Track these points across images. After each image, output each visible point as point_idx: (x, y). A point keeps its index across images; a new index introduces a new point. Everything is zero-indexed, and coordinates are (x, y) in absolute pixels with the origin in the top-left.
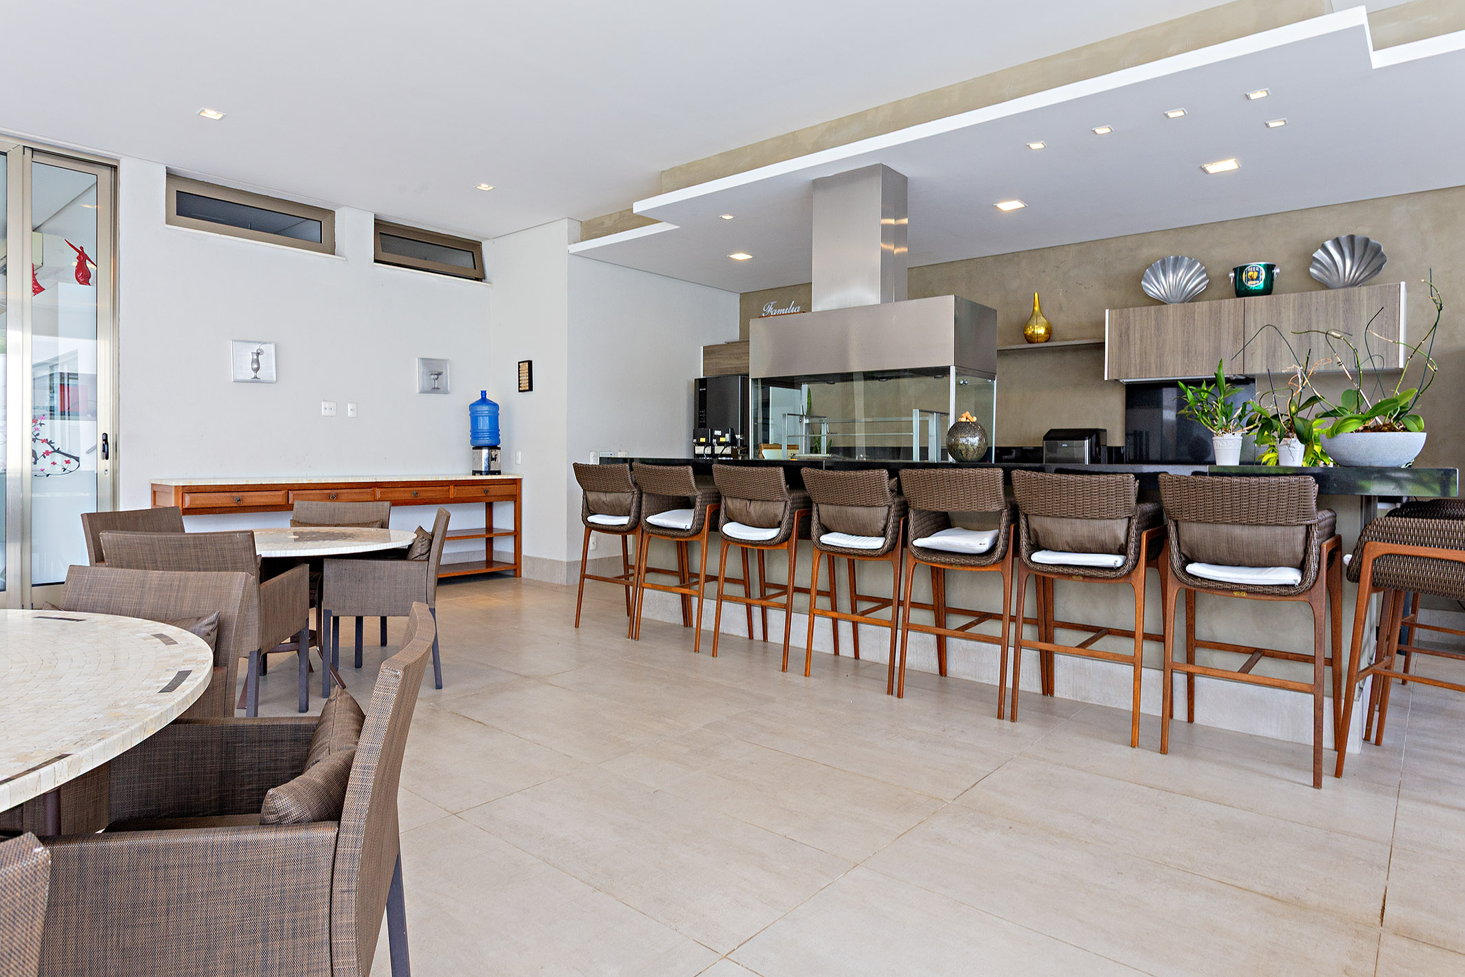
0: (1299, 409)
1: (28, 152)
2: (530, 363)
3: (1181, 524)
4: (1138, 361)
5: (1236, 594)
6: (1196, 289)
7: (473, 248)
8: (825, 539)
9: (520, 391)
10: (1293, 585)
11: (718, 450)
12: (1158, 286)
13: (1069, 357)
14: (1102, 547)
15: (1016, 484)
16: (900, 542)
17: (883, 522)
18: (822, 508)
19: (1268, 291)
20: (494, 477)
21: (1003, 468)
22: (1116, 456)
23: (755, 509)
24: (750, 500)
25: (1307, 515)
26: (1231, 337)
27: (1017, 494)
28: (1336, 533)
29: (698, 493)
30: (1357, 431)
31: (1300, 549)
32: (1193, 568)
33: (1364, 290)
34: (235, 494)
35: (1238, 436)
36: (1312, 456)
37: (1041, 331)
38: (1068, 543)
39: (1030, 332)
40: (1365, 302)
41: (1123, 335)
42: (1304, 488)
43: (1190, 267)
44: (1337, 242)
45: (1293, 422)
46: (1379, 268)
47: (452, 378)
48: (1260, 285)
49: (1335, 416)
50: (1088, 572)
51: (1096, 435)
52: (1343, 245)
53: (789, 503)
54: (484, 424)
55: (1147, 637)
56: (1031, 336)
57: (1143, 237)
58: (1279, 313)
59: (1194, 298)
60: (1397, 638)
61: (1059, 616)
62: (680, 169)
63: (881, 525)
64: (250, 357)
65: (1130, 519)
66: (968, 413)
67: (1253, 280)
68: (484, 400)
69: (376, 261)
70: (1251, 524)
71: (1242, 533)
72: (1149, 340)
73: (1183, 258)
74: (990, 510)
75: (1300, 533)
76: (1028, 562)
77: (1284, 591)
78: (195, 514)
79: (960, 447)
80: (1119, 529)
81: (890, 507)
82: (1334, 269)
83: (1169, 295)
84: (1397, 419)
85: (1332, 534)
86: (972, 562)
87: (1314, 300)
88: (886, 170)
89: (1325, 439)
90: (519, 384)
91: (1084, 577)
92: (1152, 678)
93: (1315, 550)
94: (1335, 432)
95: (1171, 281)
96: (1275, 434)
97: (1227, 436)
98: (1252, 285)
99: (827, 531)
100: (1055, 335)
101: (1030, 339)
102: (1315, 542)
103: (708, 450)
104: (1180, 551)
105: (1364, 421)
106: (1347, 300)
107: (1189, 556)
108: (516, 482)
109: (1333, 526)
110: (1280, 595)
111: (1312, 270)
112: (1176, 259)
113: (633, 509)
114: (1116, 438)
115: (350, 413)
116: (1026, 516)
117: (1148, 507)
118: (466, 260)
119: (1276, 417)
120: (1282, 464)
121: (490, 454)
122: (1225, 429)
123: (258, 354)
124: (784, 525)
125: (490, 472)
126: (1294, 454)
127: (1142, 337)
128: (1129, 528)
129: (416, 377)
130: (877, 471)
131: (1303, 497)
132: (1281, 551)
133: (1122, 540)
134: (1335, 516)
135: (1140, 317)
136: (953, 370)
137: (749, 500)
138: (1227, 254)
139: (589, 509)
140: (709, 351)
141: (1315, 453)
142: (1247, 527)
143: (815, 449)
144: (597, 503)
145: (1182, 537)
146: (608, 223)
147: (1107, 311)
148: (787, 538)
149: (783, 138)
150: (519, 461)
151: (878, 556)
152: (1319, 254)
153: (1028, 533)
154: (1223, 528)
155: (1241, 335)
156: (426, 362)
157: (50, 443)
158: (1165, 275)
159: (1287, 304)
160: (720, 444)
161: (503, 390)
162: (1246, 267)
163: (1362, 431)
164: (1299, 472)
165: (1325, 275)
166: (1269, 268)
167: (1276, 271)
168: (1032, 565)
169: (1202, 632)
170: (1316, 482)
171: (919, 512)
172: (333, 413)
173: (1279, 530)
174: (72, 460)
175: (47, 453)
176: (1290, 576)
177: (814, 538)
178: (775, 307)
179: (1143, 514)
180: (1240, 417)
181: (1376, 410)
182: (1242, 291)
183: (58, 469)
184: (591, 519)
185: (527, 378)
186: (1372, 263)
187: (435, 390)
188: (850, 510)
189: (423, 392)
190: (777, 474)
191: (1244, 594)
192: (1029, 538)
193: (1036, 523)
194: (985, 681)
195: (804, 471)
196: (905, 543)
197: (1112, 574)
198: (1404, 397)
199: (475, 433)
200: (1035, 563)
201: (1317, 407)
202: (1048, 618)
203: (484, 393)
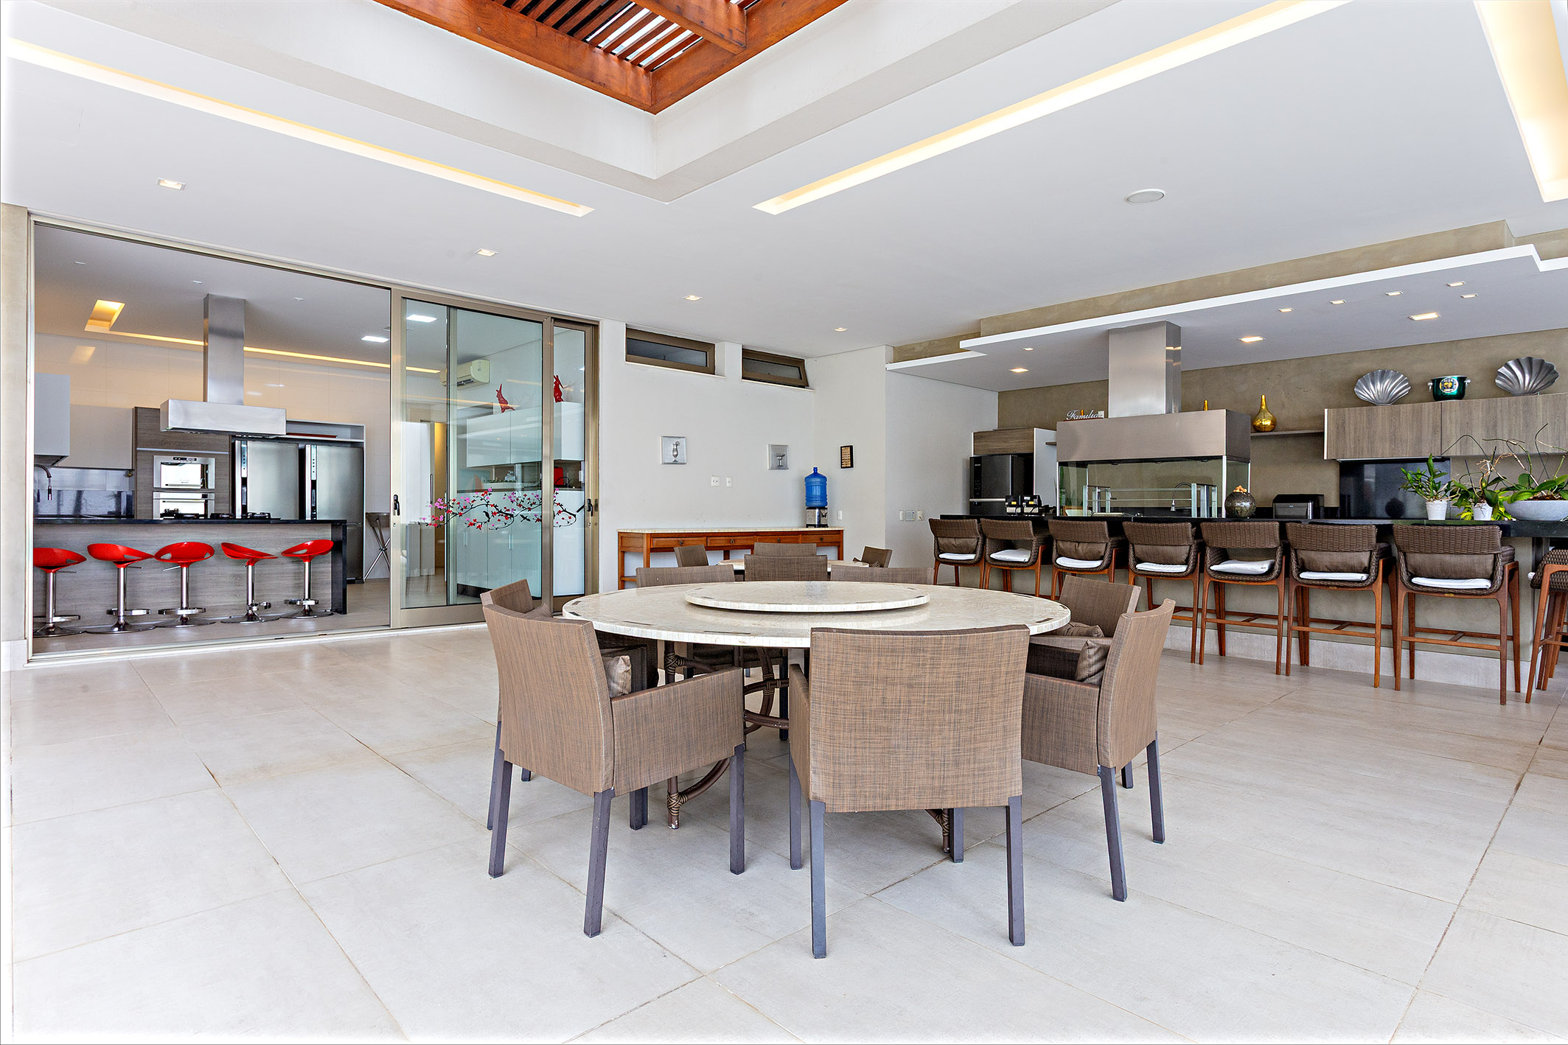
0: (1488, 485)
1: (553, 320)
2: (851, 447)
3: (1408, 554)
4: (1352, 446)
5: (1446, 595)
6: (1400, 394)
7: (798, 363)
8: (1139, 566)
9: (842, 468)
10: (1486, 589)
11: (1027, 510)
12: (1370, 392)
13: (1290, 442)
14: (1352, 568)
15: (1289, 532)
16: (1200, 567)
17: (1186, 555)
18: (1138, 548)
19: (1460, 395)
20: (823, 529)
21: (1279, 522)
22: (1331, 513)
23: (1082, 548)
24: (1079, 543)
25: (1494, 548)
26: (1431, 429)
27: (1290, 537)
28: (1515, 560)
29: (1035, 538)
30: (1529, 500)
31: (1490, 568)
32: (1415, 580)
33: (1540, 397)
34: (679, 539)
35: (1444, 502)
36: (1498, 514)
37: (1268, 423)
38: (1326, 567)
39: (1258, 424)
40: (1541, 406)
41: (1340, 428)
42: (1493, 532)
43: (1395, 377)
44: (1518, 362)
45: (1484, 493)
46: (1553, 381)
47: (791, 459)
48: (1454, 391)
49: (1513, 490)
50: (1341, 584)
51: (1315, 499)
52: (1523, 364)
53: (1109, 544)
54: (817, 491)
55: (1384, 627)
56: (1259, 427)
57: (1354, 355)
58: (1470, 413)
59: (1397, 401)
60: (1557, 622)
61: (1313, 615)
62: (997, 318)
63: (1185, 557)
64: (672, 447)
65: (1371, 551)
66: (1240, 486)
67: (1448, 388)
68: (816, 474)
69: (743, 378)
70: (1458, 554)
71: (1450, 559)
72: (1362, 431)
73: (1389, 372)
74: (1269, 547)
75: (1490, 559)
76: (1298, 579)
77: (1479, 593)
78: (657, 552)
79: (1236, 508)
80: (1364, 558)
81: (1191, 546)
82: (1516, 380)
83: (1377, 398)
84: (1556, 492)
85: (1512, 560)
86: (1256, 579)
87: (1499, 404)
88: (1168, 323)
89: (1506, 504)
90: (842, 462)
91: (1338, 586)
92: (1386, 652)
93: (1500, 568)
94: (1513, 500)
95: (1379, 388)
96: (1471, 500)
97: (1436, 502)
98: (1447, 391)
99: (1140, 561)
100: (1279, 426)
101: (1257, 429)
102: (1500, 564)
103: (1019, 510)
104: (1407, 571)
105: (1533, 493)
106: (1526, 404)
107: (1413, 573)
108: (840, 533)
109: (1513, 555)
110: (1477, 595)
111: (1497, 381)
112: (1383, 372)
113: (979, 549)
114: (1332, 501)
115: (728, 485)
116: (1296, 550)
117: (1383, 545)
118: (792, 373)
119: (1471, 489)
120: (1475, 519)
121: (820, 513)
122: (1436, 498)
123: (677, 445)
124: (1106, 559)
125: (820, 526)
126: (1485, 513)
127: (1356, 429)
128: (1371, 557)
129: (767, 459)
130: (1183, 524)
131: (1492, 537)
132: (1477, 569)
133: (1366, 565)
134: (1514, 550)
135: (1352, 414)
136: (1225, 458)
137: (1077, 542)
138: (1426, 368)
139: (939, 549)
140: (978, 436)
141: (1500, 512)
142: (1454, 555)
143: (1103, 509)
144: (947, 546)
145: (1408, 562)
146: (918, 349)
147: (1326, 410)
148: (1108, 566)
149: (1085, 301)
150: (841, 518)
151: (1183, 577)
152: (1503, 370)
153: (1297, 561)
154: (1438, 556)
155: (1439, 428)
156: (774, 447)
157: (561, 506)
158: (1373, 384)
159: (1477, 408)
160: (1028, 506)
161: (830, 467)
162: (1442, 379)
163: (1532, 500)
164: (1487, 523)
165: (1510, 386)
166: (1461, 380)
167: (1467, 381)
168: (1300, 580)
169: (1420, 622)
170: (1501, 529)
171: (1212, 548)
172: (717, 484)
173: (1476, 557)
174: (572, 516)
175: (560, 512)
176: (1484, 584)
177: (1132, 566)
178: (1076, 414)
179: (1381, 549)
180: (1446, 491)
181: (1541, 487)
182: (1438, 396)
183: (565, 522)
184: (941, 556)
185: (848, 458)
186: (1547, 377)
187: (780, 467)
188: (1160, 548)
189: (772, 469)
190: (1103, 525)
191: (1452, 595)
192: (1298, 564)
193: (1303, 555)
194: (1256, 658)
195: (1125, 523)
196: (1202, 570)
197: (1360, 585)
198: (1560, 479)
199: (809, 498)
200: (1303, 579)
201: (1501, 485)
202: (1305, 616)
203: (815, 469)
